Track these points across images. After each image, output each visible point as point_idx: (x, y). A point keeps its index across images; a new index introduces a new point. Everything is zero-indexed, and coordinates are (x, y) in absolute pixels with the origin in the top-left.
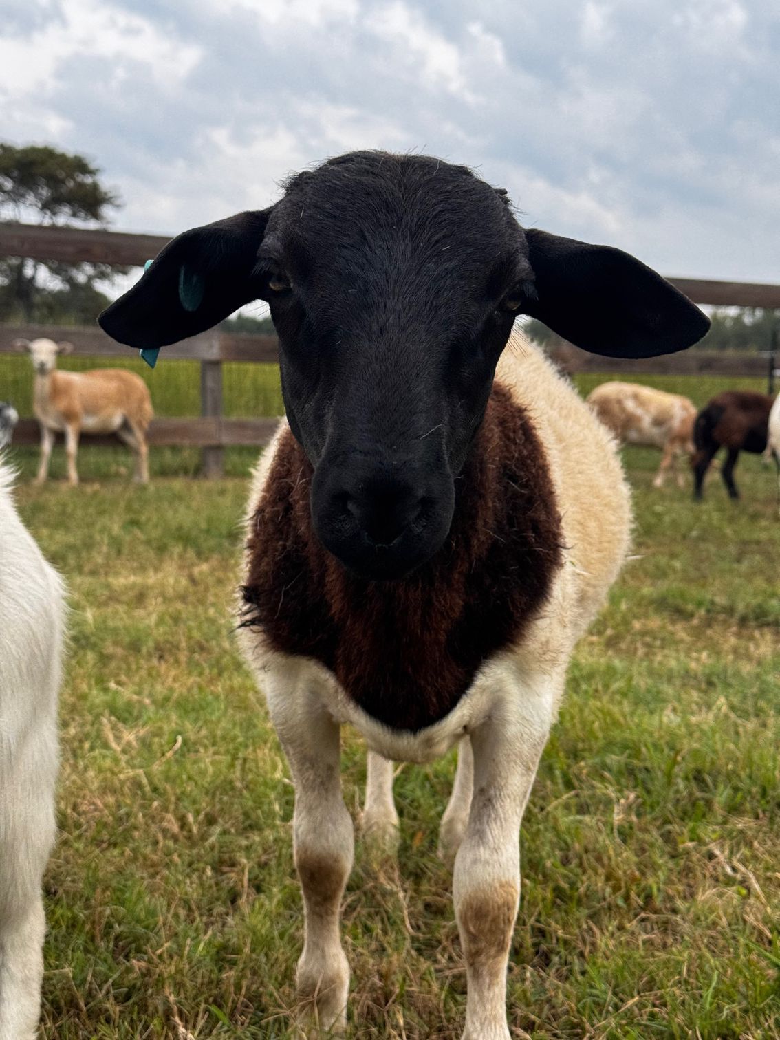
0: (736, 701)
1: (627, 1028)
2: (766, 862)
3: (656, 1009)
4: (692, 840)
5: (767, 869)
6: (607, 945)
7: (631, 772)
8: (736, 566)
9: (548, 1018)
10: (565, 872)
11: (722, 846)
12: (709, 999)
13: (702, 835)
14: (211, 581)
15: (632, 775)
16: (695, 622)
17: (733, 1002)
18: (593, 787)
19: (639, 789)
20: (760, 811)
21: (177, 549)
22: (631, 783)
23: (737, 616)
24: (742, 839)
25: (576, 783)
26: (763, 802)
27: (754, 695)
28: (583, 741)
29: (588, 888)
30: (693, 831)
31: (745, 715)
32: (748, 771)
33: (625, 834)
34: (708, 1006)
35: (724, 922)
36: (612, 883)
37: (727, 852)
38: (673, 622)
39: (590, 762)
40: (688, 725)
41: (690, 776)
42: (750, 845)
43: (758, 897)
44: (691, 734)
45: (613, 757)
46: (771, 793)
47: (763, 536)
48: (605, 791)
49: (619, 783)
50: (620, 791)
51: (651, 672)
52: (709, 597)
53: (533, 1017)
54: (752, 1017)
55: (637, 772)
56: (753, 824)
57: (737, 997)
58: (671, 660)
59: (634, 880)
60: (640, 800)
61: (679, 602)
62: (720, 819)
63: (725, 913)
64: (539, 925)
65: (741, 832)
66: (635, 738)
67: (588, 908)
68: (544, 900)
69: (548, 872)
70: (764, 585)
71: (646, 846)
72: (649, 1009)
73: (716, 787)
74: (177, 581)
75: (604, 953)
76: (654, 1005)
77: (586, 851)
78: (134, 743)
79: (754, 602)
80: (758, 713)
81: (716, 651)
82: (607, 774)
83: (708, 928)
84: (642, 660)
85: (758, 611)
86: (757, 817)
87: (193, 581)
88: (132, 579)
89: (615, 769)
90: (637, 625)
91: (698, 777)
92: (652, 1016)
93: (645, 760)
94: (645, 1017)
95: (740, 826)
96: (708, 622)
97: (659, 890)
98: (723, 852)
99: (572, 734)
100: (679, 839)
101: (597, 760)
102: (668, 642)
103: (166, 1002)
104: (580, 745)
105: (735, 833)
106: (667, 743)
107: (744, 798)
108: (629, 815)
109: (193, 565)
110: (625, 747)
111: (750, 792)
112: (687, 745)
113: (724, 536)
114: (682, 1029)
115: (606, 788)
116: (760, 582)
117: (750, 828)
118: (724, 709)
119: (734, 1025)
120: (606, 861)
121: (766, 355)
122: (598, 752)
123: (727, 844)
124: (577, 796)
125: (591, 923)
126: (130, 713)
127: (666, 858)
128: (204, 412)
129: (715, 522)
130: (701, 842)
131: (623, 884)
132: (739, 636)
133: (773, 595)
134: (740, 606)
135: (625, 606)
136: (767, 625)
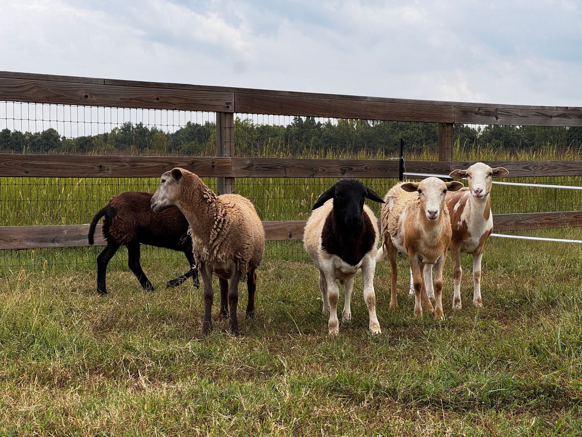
23: (400, 397)
38: (347, 406)
52: (375, 380)
61: (350, 387)
79: (413, 385)
85: (417, 391)
96: (377, 405)
102: (346, 426)
121: (395, 158)
132: (405, 417)
133: (427, 376)
134: (402, 389)
135: (304, 392)
136: (426, 403)
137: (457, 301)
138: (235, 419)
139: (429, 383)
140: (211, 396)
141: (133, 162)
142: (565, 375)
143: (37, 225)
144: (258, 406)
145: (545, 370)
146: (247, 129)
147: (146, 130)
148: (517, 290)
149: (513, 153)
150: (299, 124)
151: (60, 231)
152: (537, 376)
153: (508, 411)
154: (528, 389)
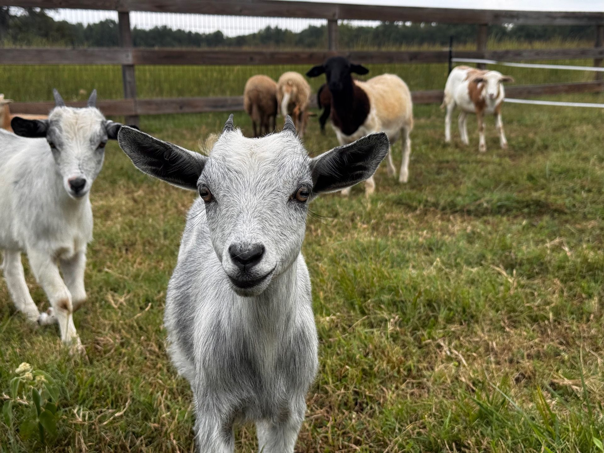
0: (444, 258)
1: (408, 441)
2: (467, 347)
3: (421, 430)
4: (429, 339)
5: (468, 350)
6: (391, 397)
7: (394, 303)
8: (437, 177)
9: (366, 437)
10: (366, 361)
11: (444, 340)
12: (447, 424)
13: (434, 336)
14: (146, 201)
15: (394, 305)
16: (418, 212)
17: (459, 424)
18: (375, 313)
19: (399, 313)
20: (463, 321)
21: (122, 182)
22: (395, 310)
23: (440, 207)
24: (455, 336)
25: (367, 311)
26: (464, 316)
27: (455, 255)
28: (368, 288)
29: (379, 368)
30: (429, 333)
31: (450, 266)
32: (455, 299)
33: (395, 338)
34: (447, 427)
35: (449, 381)
36: (391, 364)
37: (447, 343)
38: (406, 213)
39: (373, 300)
40: (422, 276)
41: (426, 305)
42: (458, 338)
43: (464, 366)
44: (424, 280)
45: (385, 296)
46: (468, 310)
47: (450, 158)
48: (382, 315)
49: (389, 310)
50: (390, 314)
51: (398, 245)
52: (425, 197)
53: (358, 437)
54: (469, 431)
55: (397, 303)
56: (459, 328)
57: (460, 421)
58: (409, 236)
59: (401, 362)
60: (401, 319)
61: (408, 201)
62: (442, 326)
63: (449, 376)
64: (355, 389)
65: (454, 332)
66: (395, 285)
67: (379, 378)
68: (357, 376)
69: (357, 361)
70: (454, 189)
71: (406, 344)
72: (417, 430)
73: (439, 309)
74: (127, 203)
75: (390, 401)
76: (420, 428)
77: (376, 348)
78: (124, 304)
79: (449, 200)
80: (457, 265)
81: (431, 229)
82: (382, 306)
83: (441, 384)
84: (392, 237)
85: (451, 204)
86: (461, 324)
87: (135, 201)
88: (101, 203)
89: (386, 302)
90: (388, 216)
91: (429, 304)
92: (419, 434)
93: (401, 296)
94: (415, 435)
95: (453, 329)
96: (425, 213)
97: (414, 366)
98: (445, 343)
99: (362, 285)
100: (422, 338)
101: (376, 298)
102: (405, 225)
103: (172, 444)
104: (367, 291)
105: (450, 334)
106: (412, 287)
107: (454, 315)
108: (396, 327)
109: (133, 192)
110: (390, 290)
111: (457, 311)
112: (422, 287)
113: (429, 158)
114: (435, 439)
115: (383, 313)
116: (451, 187)
117: (458, 330)
118: (439, 264)
119: (460, 436)
120: (386, 353)
121: (446, 49)
122: (376, 294)
123: (447, 339)
124: (368, 318)
125: (382, 387)
126: (119, 286)
127: (416, 348)
128: (126, 96)
129: (423, 151)
130: (434, 339)
131: (396, 365)
132: (442, 219)
133: (459, 195)
134: (442, 202)
135: (380, 205)
136: (456, 212)
137: (482, 146)
138: (336, 220)
139: (459, 199)
140: (322, 207)
141: (273, 55)
142: (548, 193)
143: (212, 97)
144: (351, 213)
145: (536, 190)
146: (348, 29)
147: (281, 30)
148: (524, 137)
149: (530, 43)
150: (384, 26)
151: (226, 100)
152: (530, 194)
153: (509, 216)
154: (523, 202)
